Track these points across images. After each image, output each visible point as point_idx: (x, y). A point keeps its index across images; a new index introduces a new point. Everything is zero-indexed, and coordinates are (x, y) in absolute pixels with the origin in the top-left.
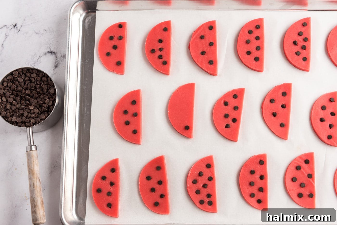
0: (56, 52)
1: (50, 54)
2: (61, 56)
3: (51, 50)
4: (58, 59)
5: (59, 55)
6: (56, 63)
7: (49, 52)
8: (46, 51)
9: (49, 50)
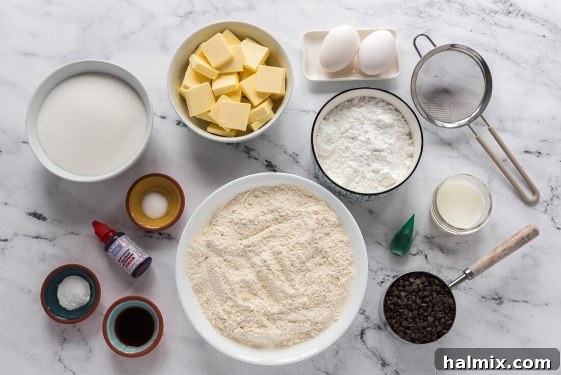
0: (361, 329)
1: (363, 336)
2: (367, 322)
3: (359, 335)
4: (371, 325)
5: (366, 325)
6: (375, 328)
7: (362, 338)
8: (360, 340)
9: (359, 337)
